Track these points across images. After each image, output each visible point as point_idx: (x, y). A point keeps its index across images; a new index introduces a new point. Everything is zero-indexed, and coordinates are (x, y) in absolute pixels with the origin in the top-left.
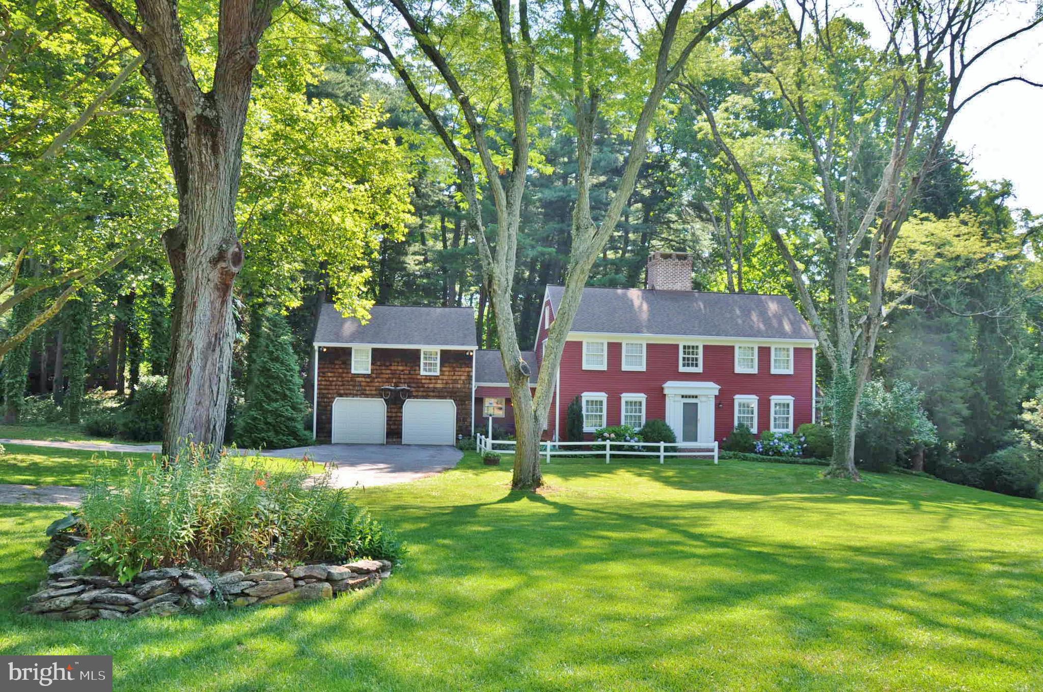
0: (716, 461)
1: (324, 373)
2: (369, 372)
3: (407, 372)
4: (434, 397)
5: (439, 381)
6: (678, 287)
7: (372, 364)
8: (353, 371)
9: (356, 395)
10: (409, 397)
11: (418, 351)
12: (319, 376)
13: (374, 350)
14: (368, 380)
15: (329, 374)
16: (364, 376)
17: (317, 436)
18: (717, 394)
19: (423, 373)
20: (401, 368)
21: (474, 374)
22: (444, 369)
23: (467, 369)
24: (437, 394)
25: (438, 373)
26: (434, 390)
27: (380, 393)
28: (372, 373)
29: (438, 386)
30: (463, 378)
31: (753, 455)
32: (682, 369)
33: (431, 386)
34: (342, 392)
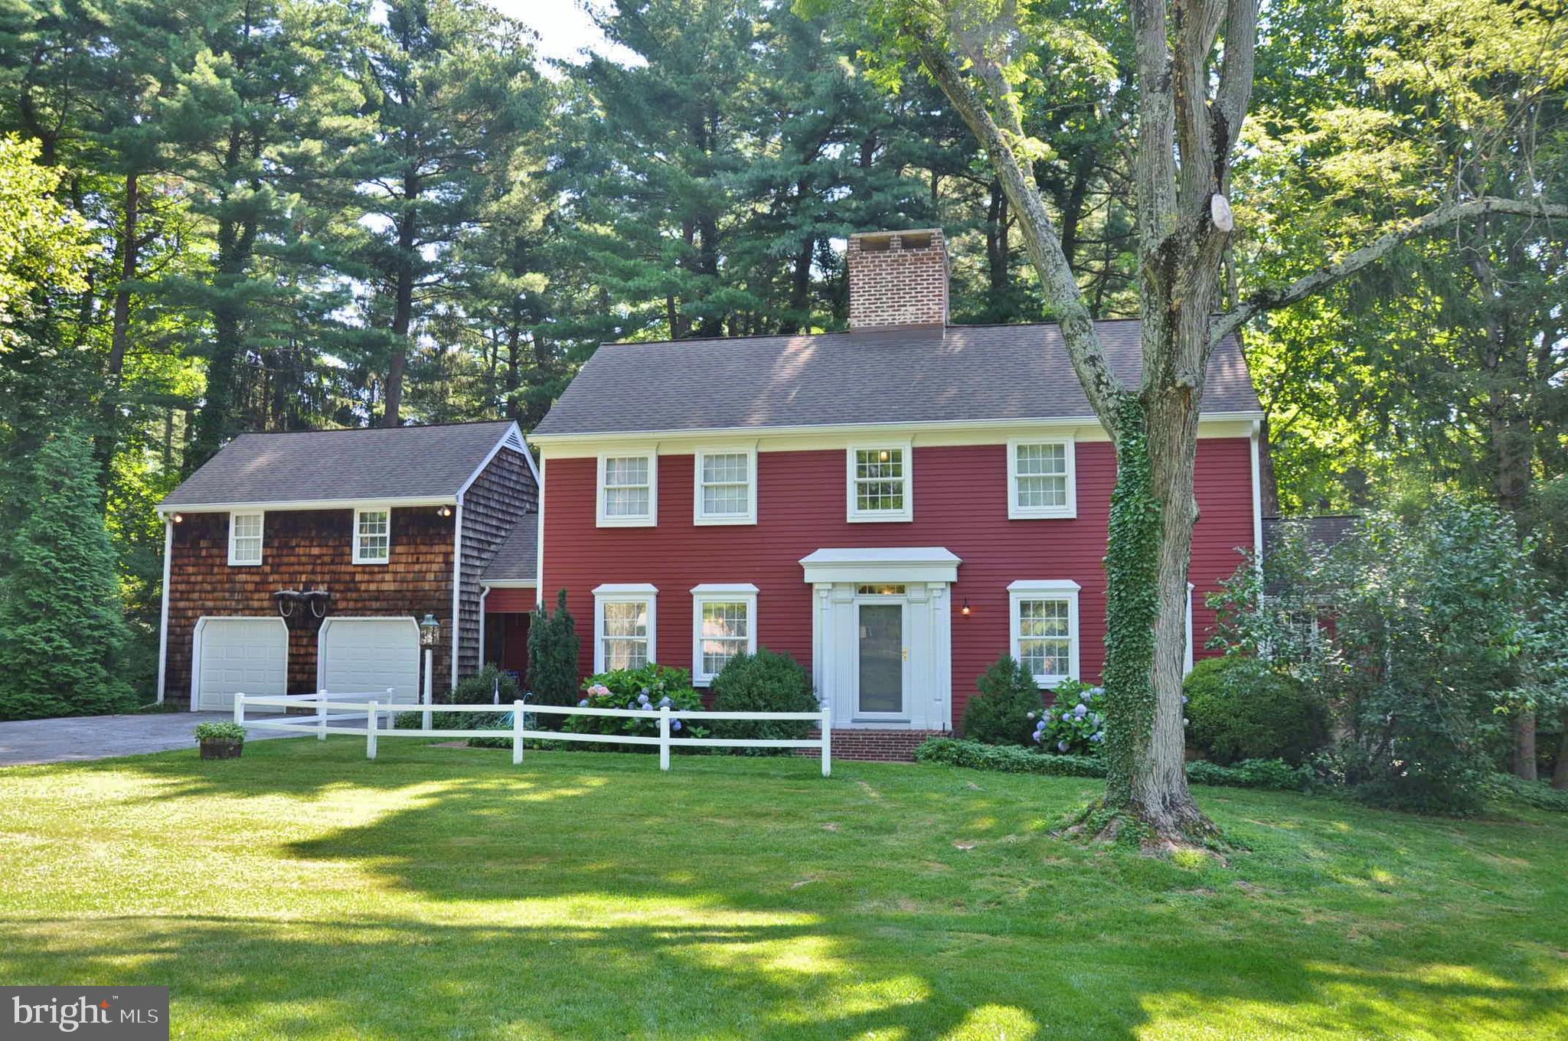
0: (826, 768)
1: (180, 567)
2: (259, 562)
3: (327, 559)
4: (377, 612)
5: (388, 577)
6: (908, 315)
7: (265, 545)
8: (232, 561)
9: (235, 611)
10: (331, 612)
11: (349, 512)
12: (172, 573)
13: (269, 515)
14: (257, 578)
15: (190, 570)
16: (249, 570)
17: (166, 696)
18: (953, 577)
19: (356, 559)
20: (316, 551)
21: (457, 559)
22: (399, 549)
23: (443, 548)
24: (384, 605)
25: (385, 560)
26: (379, 595)
27: (279, 605)
28: (265, 562)
29: (385, 587)
30: (435, 567)
31: (1016, 752)
32: (855, 514)
33: (373, 587)
34: (210, 604)
